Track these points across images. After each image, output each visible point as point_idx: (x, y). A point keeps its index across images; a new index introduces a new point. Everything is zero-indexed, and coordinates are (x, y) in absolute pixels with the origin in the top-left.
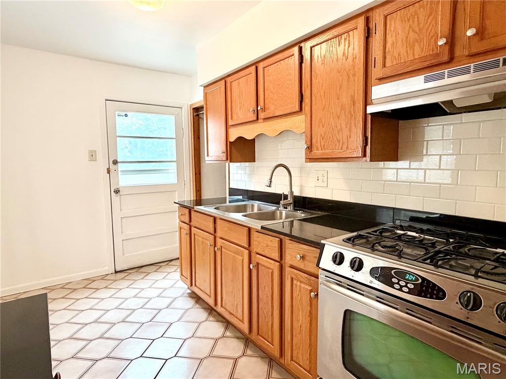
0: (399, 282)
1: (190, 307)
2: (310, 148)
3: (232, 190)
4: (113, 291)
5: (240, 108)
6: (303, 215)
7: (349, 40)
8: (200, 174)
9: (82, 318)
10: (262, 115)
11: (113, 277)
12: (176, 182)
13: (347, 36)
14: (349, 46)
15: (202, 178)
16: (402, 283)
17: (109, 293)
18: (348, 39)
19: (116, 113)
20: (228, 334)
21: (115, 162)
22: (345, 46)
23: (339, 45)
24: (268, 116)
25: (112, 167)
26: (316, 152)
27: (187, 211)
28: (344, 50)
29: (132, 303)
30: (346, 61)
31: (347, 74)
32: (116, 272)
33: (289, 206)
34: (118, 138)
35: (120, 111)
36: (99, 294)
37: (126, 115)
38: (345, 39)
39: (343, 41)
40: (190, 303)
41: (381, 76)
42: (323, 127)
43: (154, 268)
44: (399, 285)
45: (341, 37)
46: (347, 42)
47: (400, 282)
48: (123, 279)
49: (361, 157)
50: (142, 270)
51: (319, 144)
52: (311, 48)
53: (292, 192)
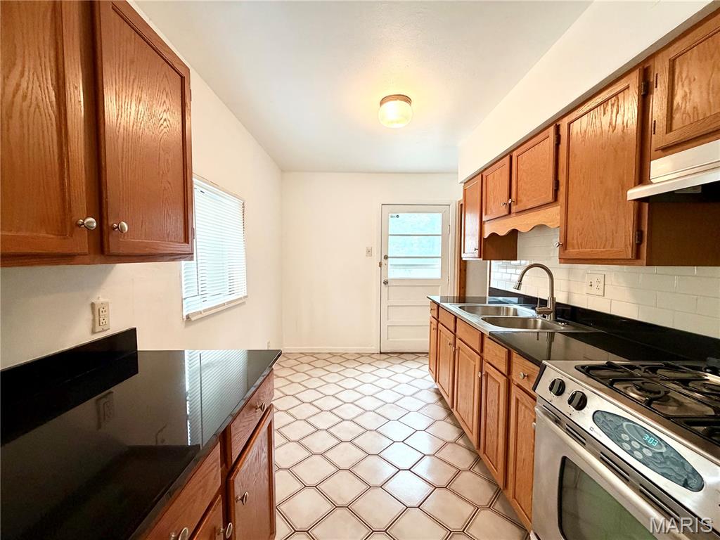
0: (630, 441)
1: (432, 402)
2: (564, 246)
3: (491, 290)
4: (374, 368)
5: (494, 202)
6: (562, 328)
7: (618, 106)
8: (465, 270)
9: (345, 384)
10: (514, 209)
11: (378, 357)
12: (440, 278)
13: (615, 101)
14: (617, 113)
15: (467, 275)
16: (636, 445)
17: (369, 369)
18: (616, 104)
19: (390, 215)
20: (461, 442)
21: (386, 257)
22: (612, 112)
23: (605, 113)
24: (521, 209)
25: (384, 261)
26: (571, 250)
27: (436, 306)
28: (611, 119)
29: (385, 383)
30: (613, 131)
31: (615, 149)
32: (381, 353)
33: (548, 315)
34: (390, 237)
35: (392, 213)
36: (364, 368)
37: (398, 216)
38: (613, 105)
39: (609, 108)
40: (434, 398)
41: (663, 144)
42: (581, 219)
43: (413, 357)
44: (631, 445)
45: (608, 104)
46: (615, 107)
47: (633, 442)
48: (384, 360)
49: (630, 259)
50: (403, 356)
51: (575, 242)
52: (569, 125)
53: (553, 298)
